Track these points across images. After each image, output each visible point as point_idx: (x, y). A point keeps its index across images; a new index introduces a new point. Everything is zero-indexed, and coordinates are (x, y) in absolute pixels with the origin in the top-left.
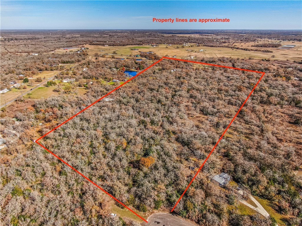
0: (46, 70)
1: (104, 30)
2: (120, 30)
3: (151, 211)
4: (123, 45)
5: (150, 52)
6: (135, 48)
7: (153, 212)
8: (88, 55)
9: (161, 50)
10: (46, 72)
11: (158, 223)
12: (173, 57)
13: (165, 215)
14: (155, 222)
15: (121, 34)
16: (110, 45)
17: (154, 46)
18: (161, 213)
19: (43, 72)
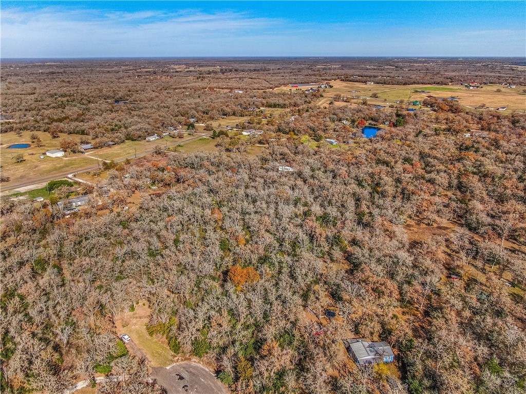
0: (234, 114)
1: (392, 57)
2: (424, 58)
3: (188, 356)
4: (405, 84)
5: (453, 98)
6: (423, 90)
7: (190, 359)
8: (323, 96)
9: (481, 95)
10: (233, 117)
11: (181, 378)
12: (498, 109)
13: (203, 372)
14: (178, 375)
15: (421, 64)
16: (378, 83)
17: (471, 88)
18: (201, 365)
19: (228, 117)
